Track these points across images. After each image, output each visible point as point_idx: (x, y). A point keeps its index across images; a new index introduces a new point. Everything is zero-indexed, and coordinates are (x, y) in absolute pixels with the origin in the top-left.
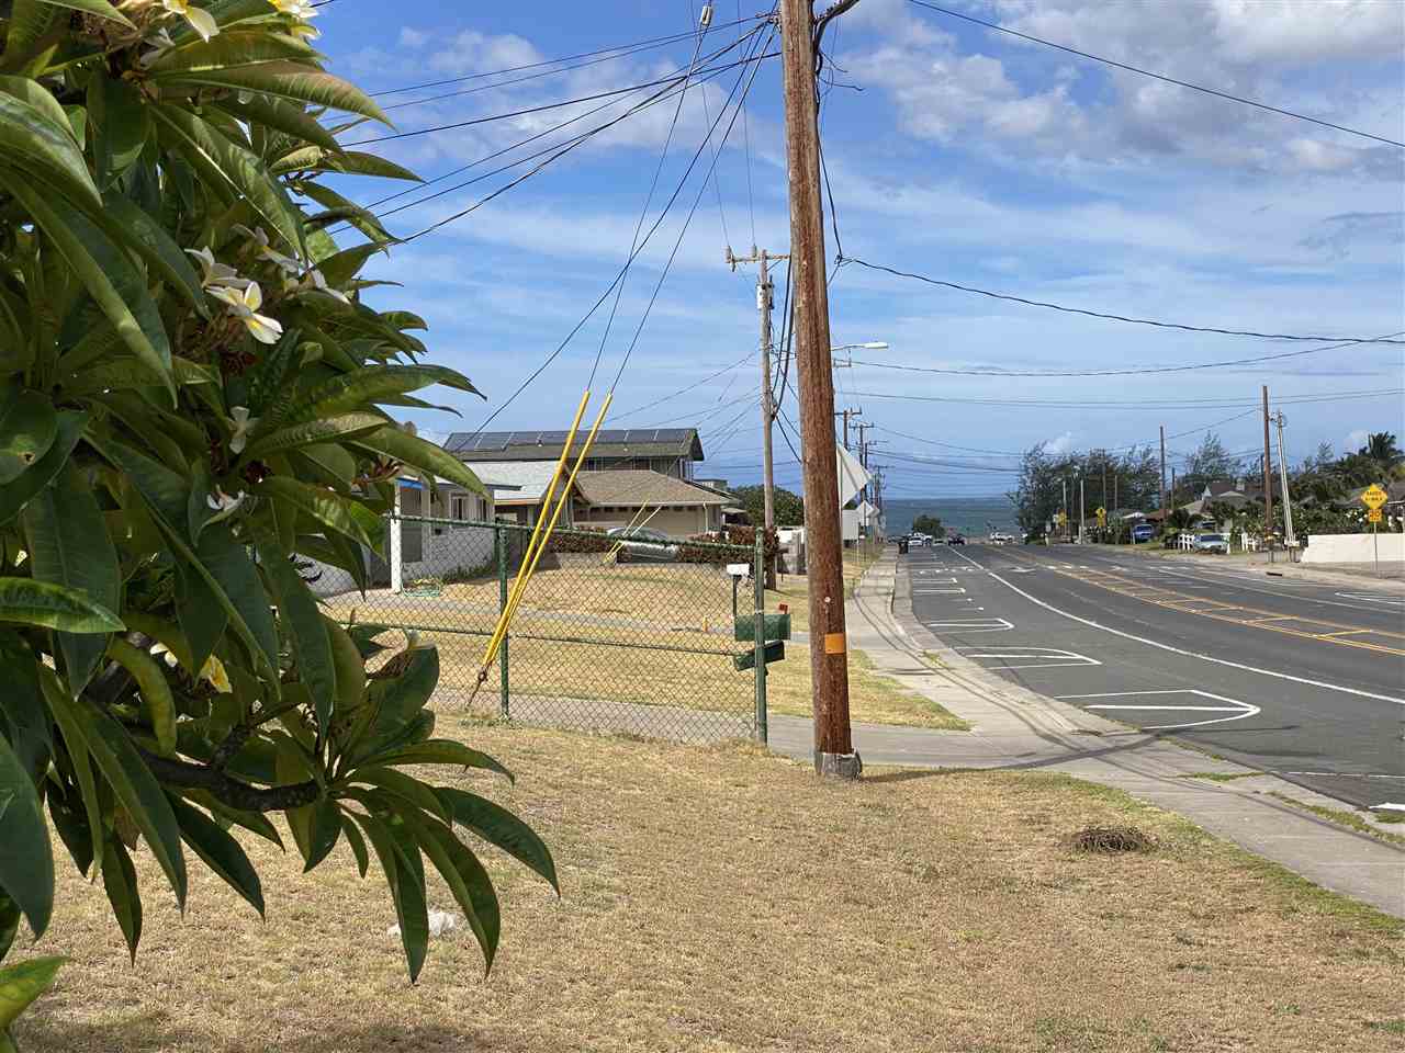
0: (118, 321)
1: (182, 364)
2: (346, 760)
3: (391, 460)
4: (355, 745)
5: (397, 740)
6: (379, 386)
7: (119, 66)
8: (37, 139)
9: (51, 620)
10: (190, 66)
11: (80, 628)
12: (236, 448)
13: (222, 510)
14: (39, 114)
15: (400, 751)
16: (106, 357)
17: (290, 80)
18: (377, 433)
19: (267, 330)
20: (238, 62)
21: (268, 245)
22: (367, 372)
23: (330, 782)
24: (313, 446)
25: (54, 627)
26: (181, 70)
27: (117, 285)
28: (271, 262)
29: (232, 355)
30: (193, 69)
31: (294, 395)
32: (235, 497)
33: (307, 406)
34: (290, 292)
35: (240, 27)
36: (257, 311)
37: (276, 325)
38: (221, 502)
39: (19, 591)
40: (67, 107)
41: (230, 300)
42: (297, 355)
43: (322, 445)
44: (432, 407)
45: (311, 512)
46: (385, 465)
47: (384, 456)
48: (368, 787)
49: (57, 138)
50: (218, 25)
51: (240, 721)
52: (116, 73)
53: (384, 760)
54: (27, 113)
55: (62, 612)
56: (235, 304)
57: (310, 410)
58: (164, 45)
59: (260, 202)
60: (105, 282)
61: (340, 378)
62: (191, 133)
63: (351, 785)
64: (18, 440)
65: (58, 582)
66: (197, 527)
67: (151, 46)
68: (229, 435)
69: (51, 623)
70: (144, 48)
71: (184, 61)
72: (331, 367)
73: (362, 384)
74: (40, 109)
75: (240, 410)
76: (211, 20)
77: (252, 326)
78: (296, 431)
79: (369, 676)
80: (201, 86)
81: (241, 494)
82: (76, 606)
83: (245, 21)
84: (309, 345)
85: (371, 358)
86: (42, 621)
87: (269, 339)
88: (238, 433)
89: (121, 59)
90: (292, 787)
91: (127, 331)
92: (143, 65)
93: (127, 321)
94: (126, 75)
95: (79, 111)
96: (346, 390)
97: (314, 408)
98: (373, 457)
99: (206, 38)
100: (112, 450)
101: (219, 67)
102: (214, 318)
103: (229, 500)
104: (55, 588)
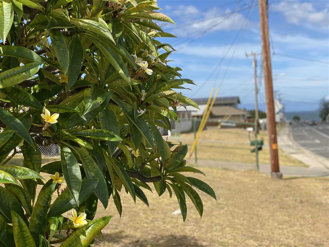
0: (119, 71)
1: (132, 80)
2: (167, 171)
3: (177, 101)
4: (168, 168)
5: (178, 167)
6: (173, 84)
7: (115, 15)
8: (102, 31)
9: (106, 138)
10: (131, 13)
11: (112, 140)
12: (143, 99)
13: (141, 113)
14: (101, 25)
15: (179, 169)
16: (115, 80)
17: (153, 15)
18: (174, 95)
19: (150, 72)
20: (142, 12)
21: (148, 53)
22: (171, 81)
23: (164, 176)
24: (159, 99)
25: (107, 140)
26: (129, 14)
27: (118, 63)
28: (149, 57)
29: (142, 78)
30: (132, 14)
31: (155, 87)
32: (144, 110)
33: (157, 89)
34: (153, 64)
35: (142, 4)
36: (147, 68)
37: (151, 71)
38: (140, 111)
39: (100, 132)
40: (108, 23)
41: (141, 65)
42: (155, 78)
43: (162, 98)
44: (185, 88)
45: (160, 113)
46: (175, 102)
47: (175, 100)
48: (172, 177)
49: (106, 30)
50: (137, 4)
51: (143, 162)
52: (115, 16)
53: (176, 171)
54: (99, 25)
55: (109, 137)
56: (142, 66)
57: (158, 90)
58: (125, 9)
59: (147, 43)
60: (116, 62)
61: (165, 83)
62: (131, 29)
63: (168, 177)
64: (98, 98)
65: (107, 130)
66: (136, 117)
67: (122, 9)
68: (141, 97)
69: (107, 139)
70: (121, 10)
71: (130, 13)
72: (162, 80)
73: (170, 84)
74: (102, 24)
75: (143, 91)
76: (136, 2)
77: (147, 71)
78: (156, 95)
79: (171, 152)
80: (132, 18)
81: (145, 109)
82: (112, 135)
83: (143, 2)
84: (158, 75)
85: (171, 78)
86: (105, 139)
87: (150, 74)
88: (143, 96)
89: (116, 13)
90: (155, 177)
91: (121, 73)
92: (120, 14)
93: (121, 71)
94: (117, 16)
95: (109, 24)
96: (167, 85)
97: (159, 89)
98: (172, 100)
99: (135, 6)
100: (116, 100)
101: (138, 13)
102: (138, 69)
103: (142, 111)
104: (107, 131)
